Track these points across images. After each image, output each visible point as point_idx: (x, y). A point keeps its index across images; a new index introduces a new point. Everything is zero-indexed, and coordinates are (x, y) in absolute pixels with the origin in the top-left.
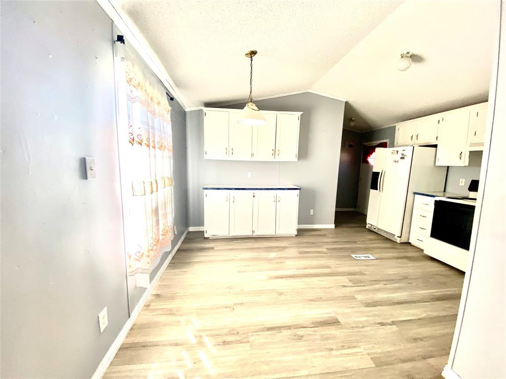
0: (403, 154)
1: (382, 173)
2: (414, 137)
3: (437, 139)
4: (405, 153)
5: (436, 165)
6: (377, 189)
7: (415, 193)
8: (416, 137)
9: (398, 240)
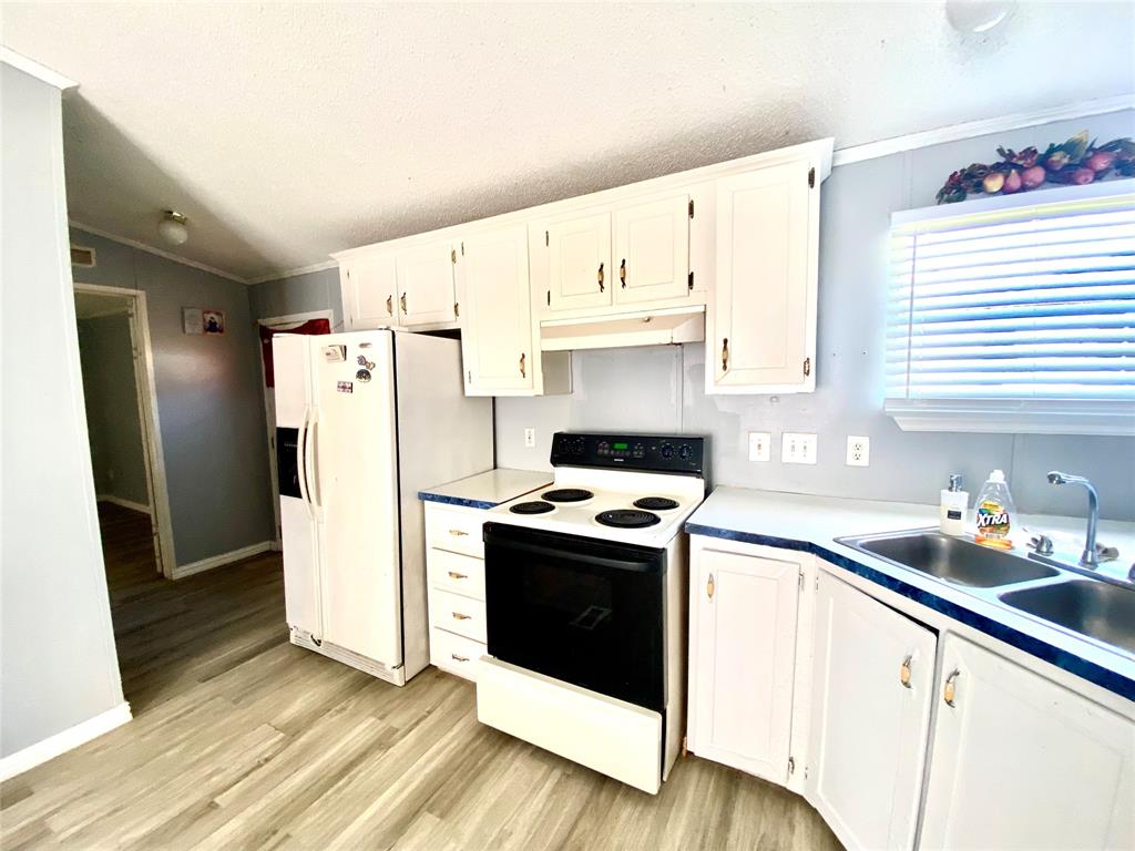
0: (362, 360)
1: (306, 430)
2: (396, 304)
3: (456, 311)
4: (368, 354)
5: (467, 394)
6: (300, 496)
7: (424, 497)
8: (401, 305)
9: (397, 678)
